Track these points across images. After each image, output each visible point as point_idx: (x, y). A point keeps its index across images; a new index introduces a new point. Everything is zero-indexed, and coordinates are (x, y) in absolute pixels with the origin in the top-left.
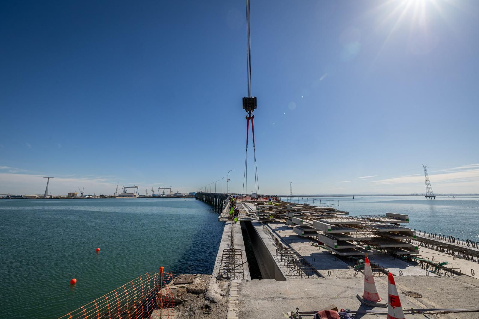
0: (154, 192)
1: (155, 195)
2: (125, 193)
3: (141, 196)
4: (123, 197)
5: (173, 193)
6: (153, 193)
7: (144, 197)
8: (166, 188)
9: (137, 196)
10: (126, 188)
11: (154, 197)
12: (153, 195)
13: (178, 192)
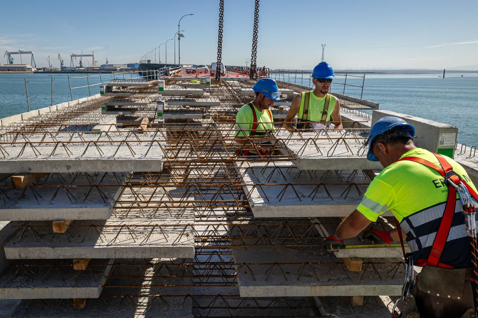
0: (64, 63)
1: (66, 68)
2: (11, 63)
3: (39, 69)
4: (9, 70)
5: (98, 65)
6: (62, 64)
7: (45, 71)
8: (84, 56)
9: (33, 70)
10: (11, 55)
11: (64, 71)
12: (62, 68)
13: (107, 62)
